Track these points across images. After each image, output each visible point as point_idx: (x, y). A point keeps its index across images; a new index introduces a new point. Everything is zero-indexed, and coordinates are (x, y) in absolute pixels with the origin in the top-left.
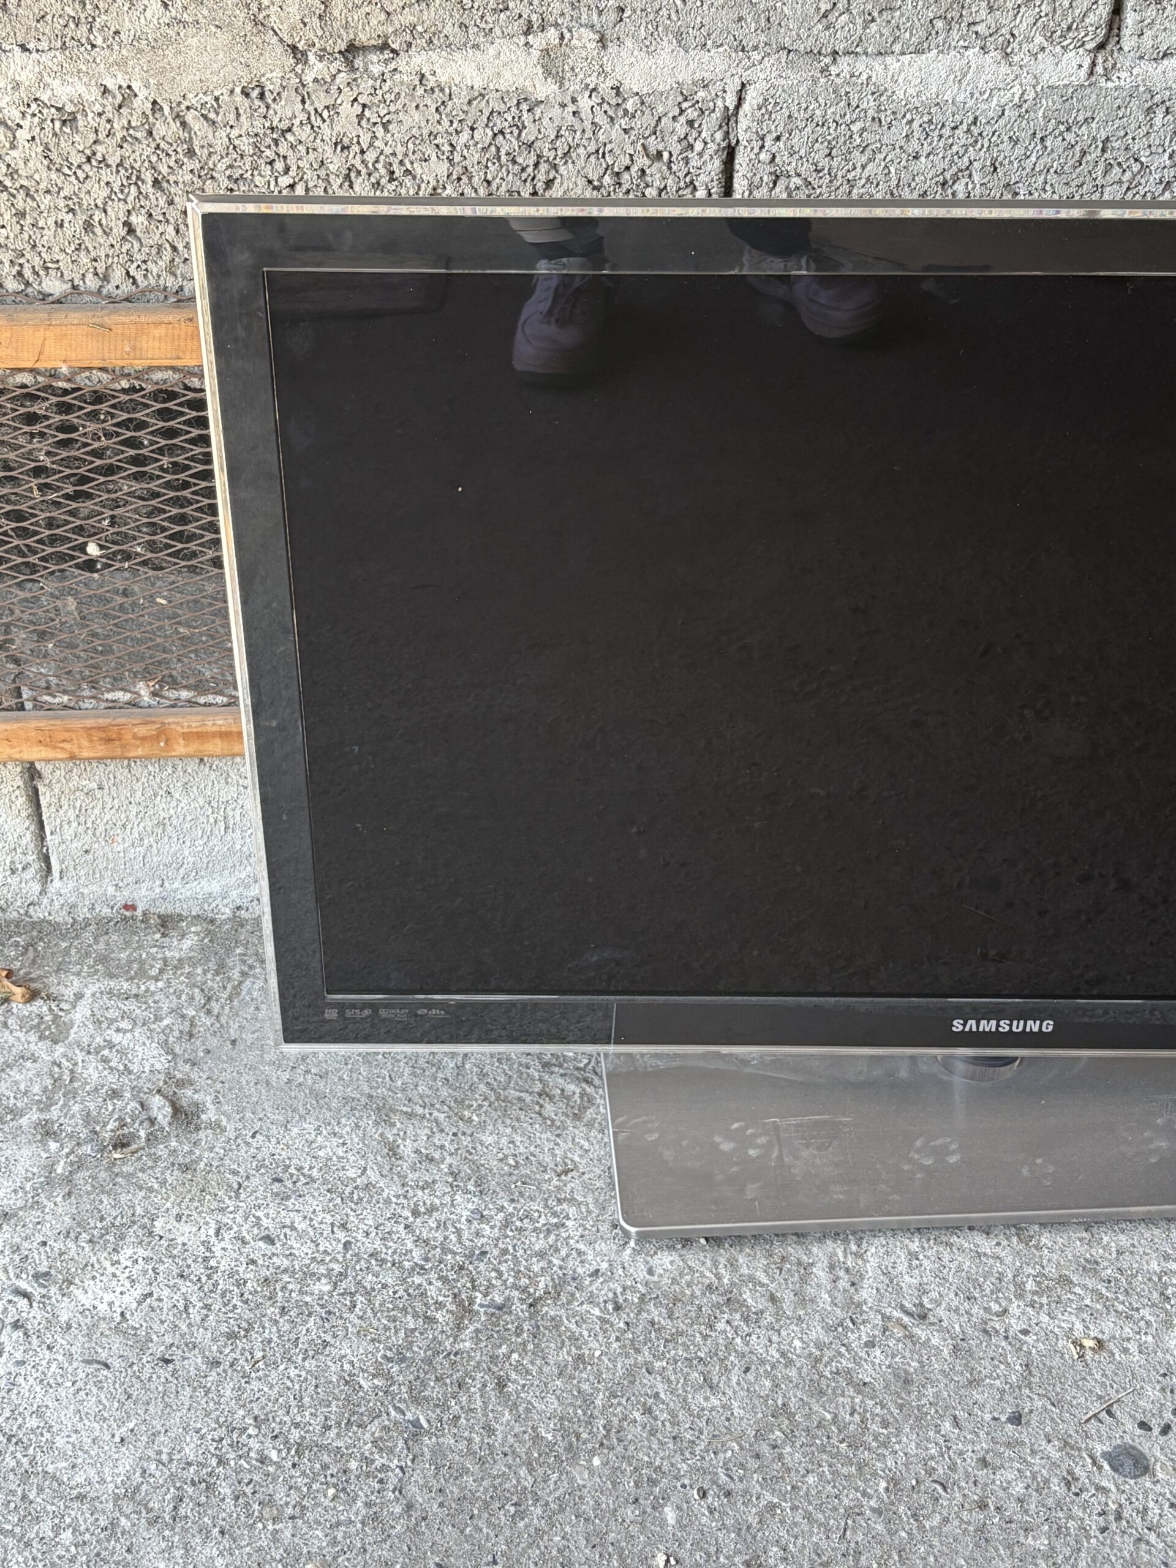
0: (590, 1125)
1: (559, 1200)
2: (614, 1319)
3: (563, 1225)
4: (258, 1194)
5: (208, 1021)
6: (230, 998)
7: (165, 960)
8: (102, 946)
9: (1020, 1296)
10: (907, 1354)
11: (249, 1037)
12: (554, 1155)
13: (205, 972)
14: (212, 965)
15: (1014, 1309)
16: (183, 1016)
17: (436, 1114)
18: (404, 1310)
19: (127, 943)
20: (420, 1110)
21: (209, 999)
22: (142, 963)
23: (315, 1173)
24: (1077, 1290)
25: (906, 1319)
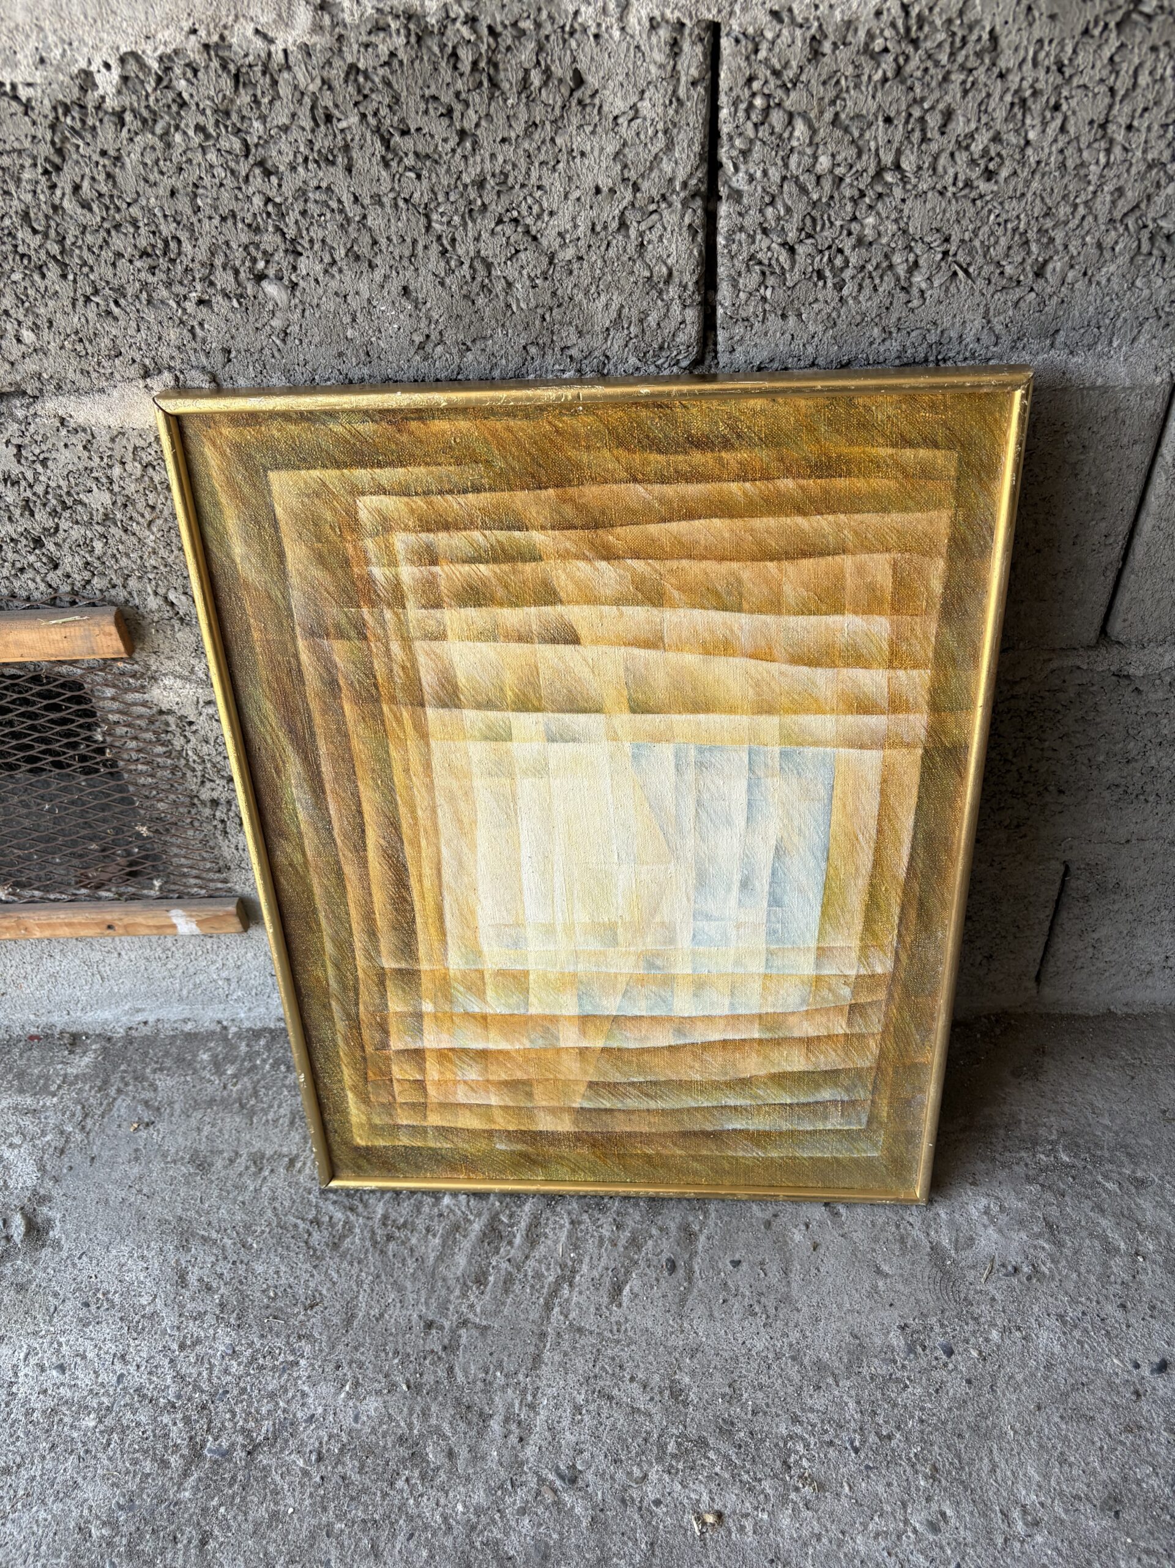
0: (343, 1256)
1: (299, 1337)
2: (313, 1471)
3: (297, 1363)
4: (66, 1319)
5: (79, 1137)
6: (103, 1116)
7: (65, 1076)
8: (24, 1061)
9: (660, 1460)
10: (551, 1525)
11: (106, 1154)
12: (307, 1287)
13: (91, 1088)
14: (98, 1083)
15: (653, 1476)
16: (62, 1132)
17: (225, 1240)
18: (146, 1452)
19: (43, 1059)
20: (214, 1235)
21: (86, 1116)
22: (47, 1078)
23: (117, 1299)
24: (711, 1455)
25: (558, 1483)
